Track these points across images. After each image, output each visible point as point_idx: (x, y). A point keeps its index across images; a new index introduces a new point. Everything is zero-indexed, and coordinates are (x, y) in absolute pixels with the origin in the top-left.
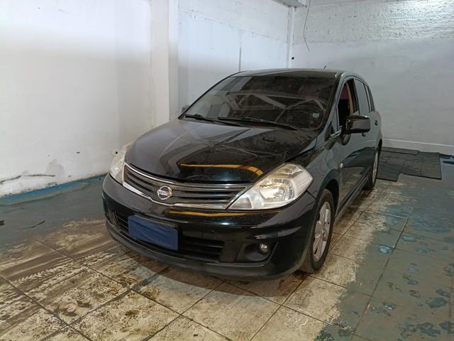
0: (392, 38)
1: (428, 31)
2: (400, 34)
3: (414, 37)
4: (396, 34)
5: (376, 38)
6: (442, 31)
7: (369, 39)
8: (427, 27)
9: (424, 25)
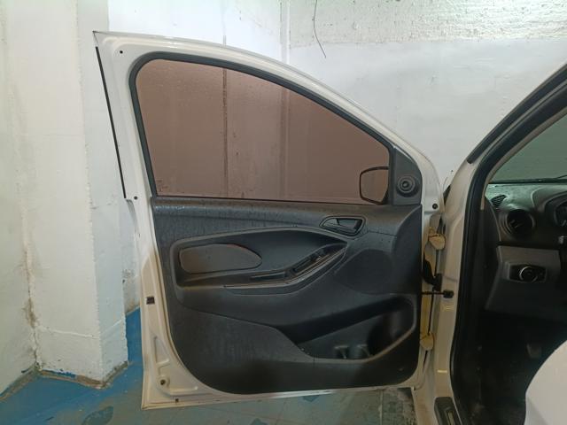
0: (463, 38)
1: (519, 27)
3: (499, 37)
4: (467, 30)
5: (436, 38)
6: (541, 27)
7: (423, 38)
8: (518, 21)
9: (512, 17)
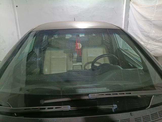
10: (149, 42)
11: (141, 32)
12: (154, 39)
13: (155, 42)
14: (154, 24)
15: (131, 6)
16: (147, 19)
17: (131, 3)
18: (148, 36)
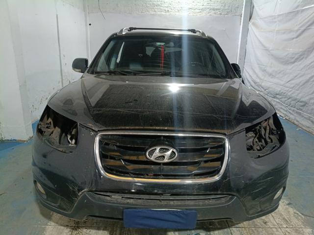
0: (163, 13)
2: (168, 11)
3: (177, 14)
5: (153, 13)
6: (193, 10)
10: (265, 79)
11: (258, 64)
12: (270, 75)
13: (272, 78)
14: (272, 55)
15: (250, 28)
16: (265, 47)
17: (250, 23)
18: (265, 71)
